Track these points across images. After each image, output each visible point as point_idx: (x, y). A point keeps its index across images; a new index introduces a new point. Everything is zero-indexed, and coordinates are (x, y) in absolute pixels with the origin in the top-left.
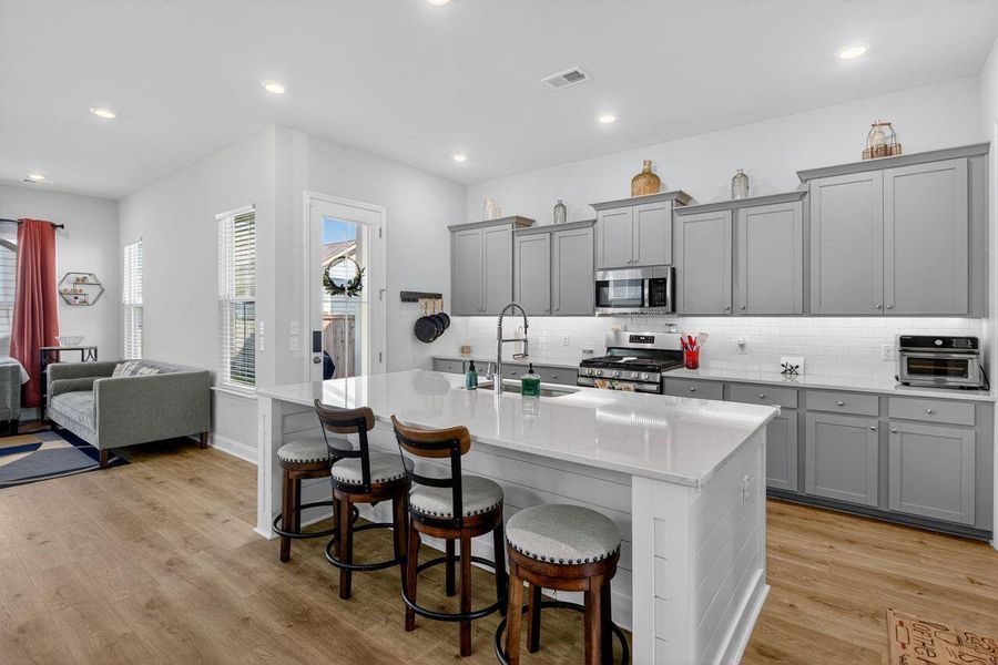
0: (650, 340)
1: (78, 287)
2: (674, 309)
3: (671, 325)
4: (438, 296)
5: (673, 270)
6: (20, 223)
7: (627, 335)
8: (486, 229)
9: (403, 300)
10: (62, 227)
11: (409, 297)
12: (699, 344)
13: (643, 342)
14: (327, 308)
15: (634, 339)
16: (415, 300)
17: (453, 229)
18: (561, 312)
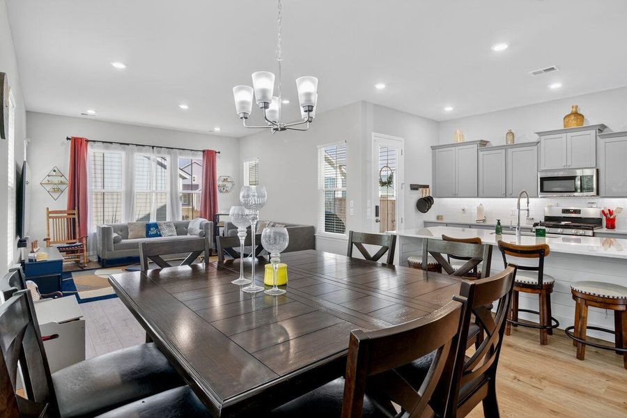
0: (578, 212)
1: (225, 183)
2: (598, 194)
3: (593, 203)
4: (427, 187)
5: (598, 171)
6: (204, 151)
7: (560, 209)
8: (457, 148)
9: (411, 189)
10: (219, 153)
11: (414, 187)
12: (615, 214)
13: (572, 213)
14: (380, 194)
15: (565, 211)
16: (417, 189)
17: (433, 148)
18: (513, 195)
